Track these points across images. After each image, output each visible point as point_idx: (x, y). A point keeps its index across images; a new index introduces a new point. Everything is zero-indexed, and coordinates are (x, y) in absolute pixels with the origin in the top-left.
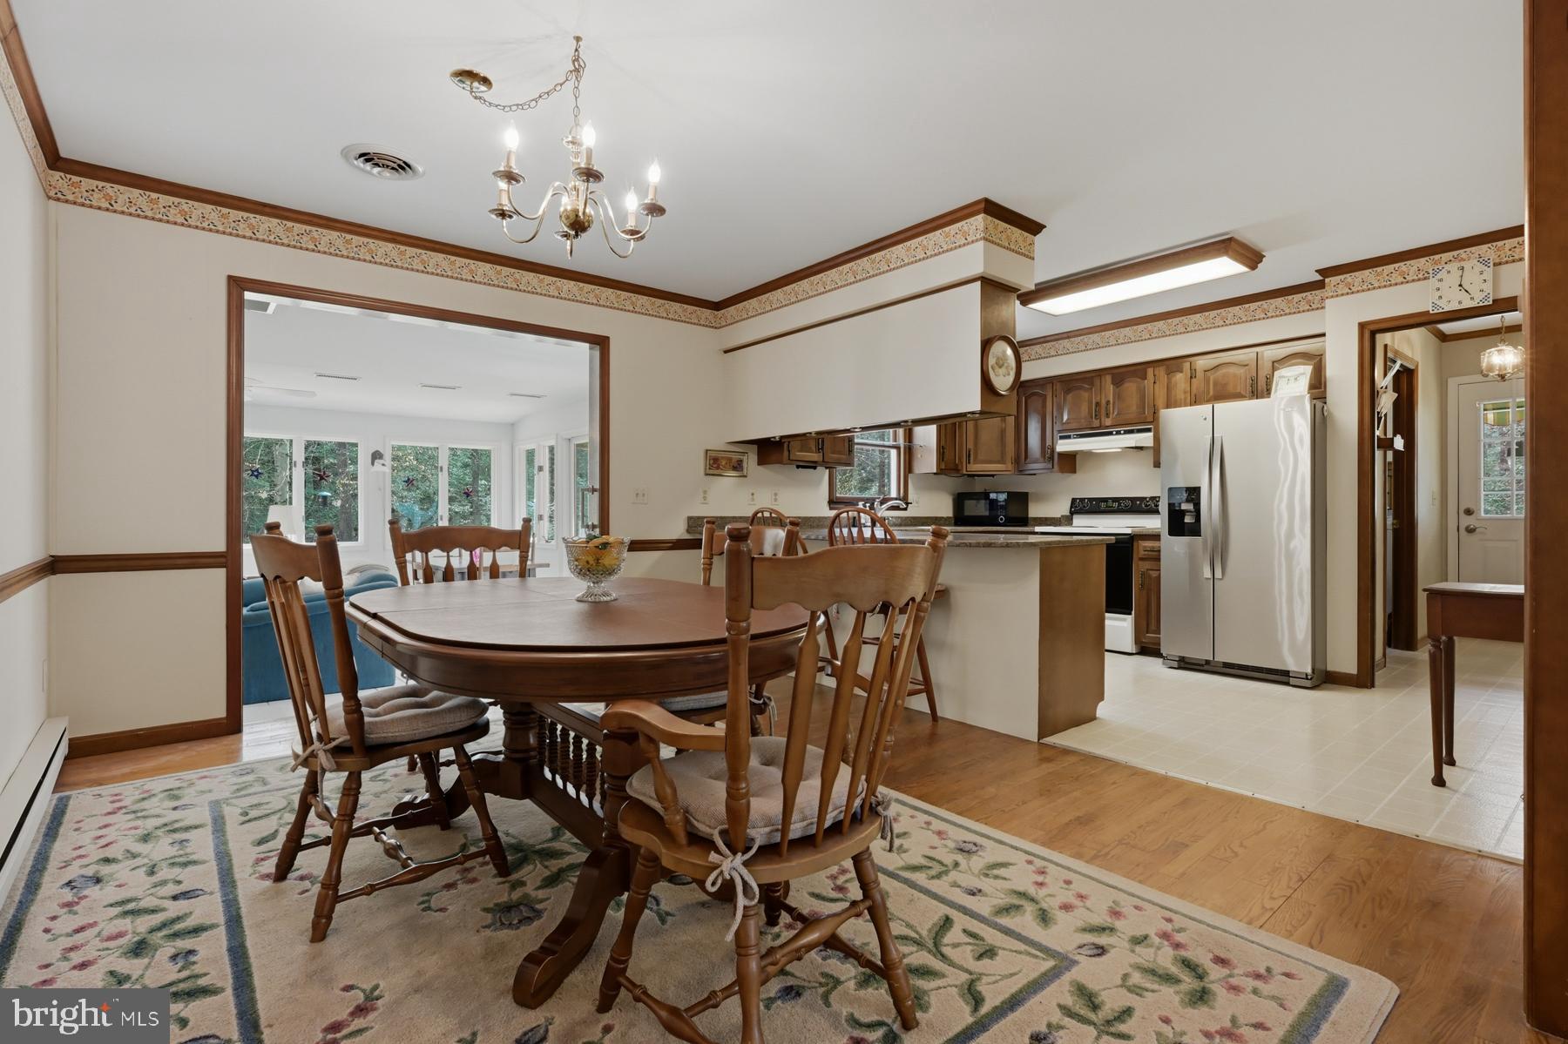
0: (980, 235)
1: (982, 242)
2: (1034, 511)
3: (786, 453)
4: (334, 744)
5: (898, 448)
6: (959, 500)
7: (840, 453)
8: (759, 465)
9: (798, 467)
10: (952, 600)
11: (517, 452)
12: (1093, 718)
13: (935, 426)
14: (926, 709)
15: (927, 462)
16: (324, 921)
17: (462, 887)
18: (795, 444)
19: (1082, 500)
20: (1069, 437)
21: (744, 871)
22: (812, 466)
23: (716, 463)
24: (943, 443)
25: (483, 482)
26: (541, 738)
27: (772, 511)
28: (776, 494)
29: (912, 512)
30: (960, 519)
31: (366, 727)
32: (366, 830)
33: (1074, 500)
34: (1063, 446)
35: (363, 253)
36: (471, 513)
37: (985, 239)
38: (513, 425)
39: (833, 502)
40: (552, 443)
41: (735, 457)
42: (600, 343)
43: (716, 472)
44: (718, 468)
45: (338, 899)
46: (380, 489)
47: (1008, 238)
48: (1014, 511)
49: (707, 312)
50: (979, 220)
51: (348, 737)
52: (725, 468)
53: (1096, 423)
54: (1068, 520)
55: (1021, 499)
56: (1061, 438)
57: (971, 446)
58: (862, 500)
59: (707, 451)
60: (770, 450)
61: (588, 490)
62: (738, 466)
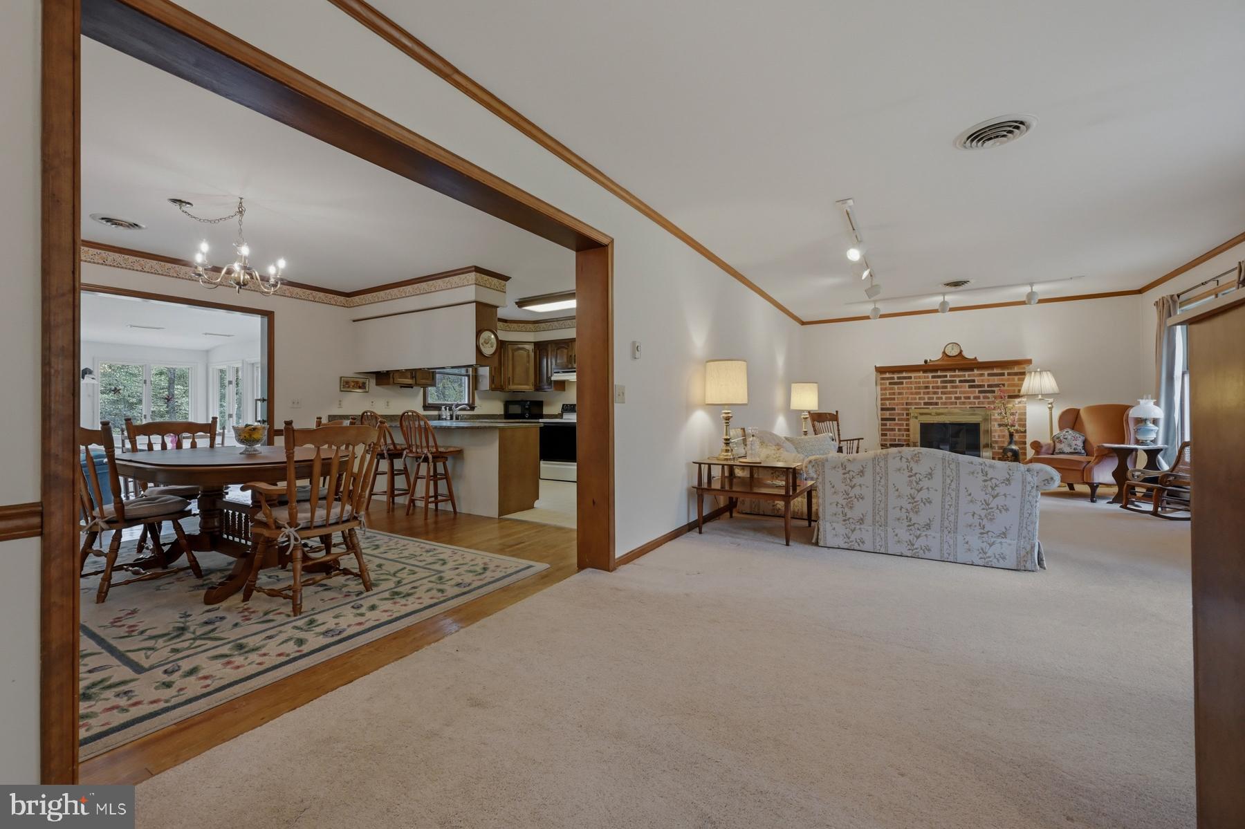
0: (474, 282)
1: (474, 286)
2: (546, 411)
3: (391, 380)
4: (106, 519)
5: (468, 376)
6: (507, 404)
7: (428, 379)
8: (376, 385)
9: (401, 387)
10: (465, 455)
11: (211, 370)
12: (532, 507)
13: (488, 368)
14: (451, 509)
15: (485, 384)
16: (103, 594)
17: (176, 583)
18: (397, 375)
19: (567, 405)
20: (559, 372)
21: (295, 533)
22: (410, 386)
23: (347, 385)
24: (493, 374)
25: (179, 387)
26: (221, 522)
27: (371, 412)
28: (388, 402)
29: (476, 412)
30: (508, 415)
31: (125, 511)
32: (120, 568)
33: (563, 405)
34: (555, 377)
35: (97, 259)
36: (167, 412)
37: (476, 284)
38: (207, 352)
39: (426, 407)
40: (239, 365)
41: (361, 381)
42: (268, 315)
43: (348, 390)
44: (349, 387)
45: (110, 586)
46: (89, 396)
47: (490, 283)
48: (535, 411)
49: (342, 298)
50: (473, 276)
51: (115, 515)
52: (354, 387)
53: (570, 366)
54: (560, 416)
55: (540, 404)
56: (555, 373)
57: (510, 375)
58: (444, 405)
59: (341, 377)
60: (383, 378)
61: (259, 400)
62: (362, 386)
